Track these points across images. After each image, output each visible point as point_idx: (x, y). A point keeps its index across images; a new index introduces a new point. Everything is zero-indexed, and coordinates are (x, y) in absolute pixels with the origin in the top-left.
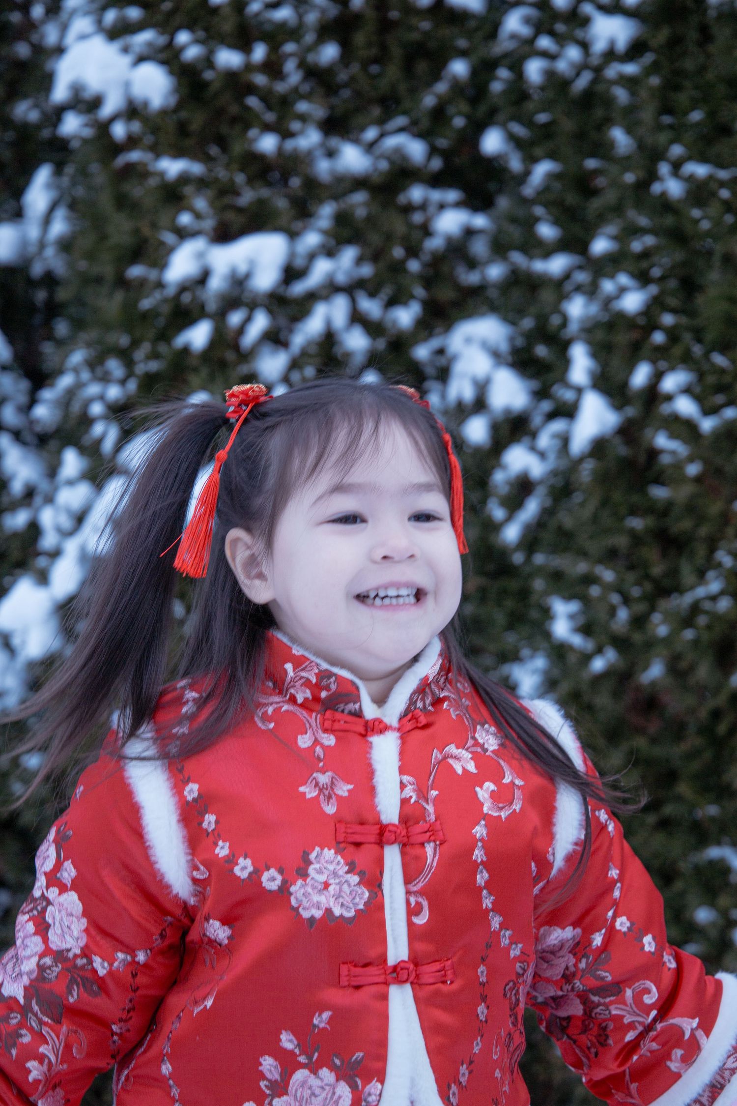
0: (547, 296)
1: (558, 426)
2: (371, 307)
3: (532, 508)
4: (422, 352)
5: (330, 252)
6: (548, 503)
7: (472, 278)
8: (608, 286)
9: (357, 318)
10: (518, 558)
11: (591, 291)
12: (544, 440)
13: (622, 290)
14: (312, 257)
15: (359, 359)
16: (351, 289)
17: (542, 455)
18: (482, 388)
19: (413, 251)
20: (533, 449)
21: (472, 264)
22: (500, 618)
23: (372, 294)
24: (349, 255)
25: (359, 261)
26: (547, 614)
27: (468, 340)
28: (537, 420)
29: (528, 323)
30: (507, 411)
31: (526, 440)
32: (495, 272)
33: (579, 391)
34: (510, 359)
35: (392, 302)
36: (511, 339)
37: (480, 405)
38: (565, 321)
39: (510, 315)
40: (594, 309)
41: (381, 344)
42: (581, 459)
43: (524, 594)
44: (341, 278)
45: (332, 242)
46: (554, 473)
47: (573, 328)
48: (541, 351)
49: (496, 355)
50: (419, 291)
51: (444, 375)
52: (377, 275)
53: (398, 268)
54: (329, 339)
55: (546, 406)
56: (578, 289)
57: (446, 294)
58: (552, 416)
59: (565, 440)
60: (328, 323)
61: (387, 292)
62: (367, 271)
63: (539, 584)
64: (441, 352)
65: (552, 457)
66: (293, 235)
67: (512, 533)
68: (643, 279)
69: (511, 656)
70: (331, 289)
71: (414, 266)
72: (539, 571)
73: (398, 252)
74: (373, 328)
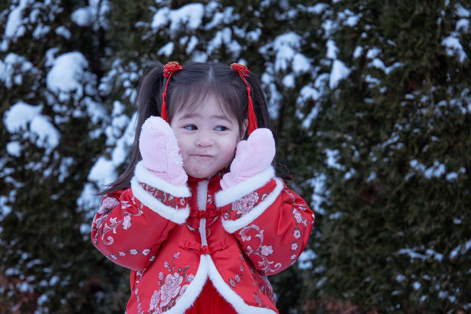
0: (315, 22)
1: (324, 76)
2: (240, 32)
3: (315, 112)
4: (263, 50)
5: (221, 11)
6: (321, 109)
7: (283, 17)
8: (341, 15)
9: (234, 37)
10: (310, 134)
11: (334, 18)
12: (318, 83)
13: (347, 16)
14: (214, 12)
15: (236, 55)
16: (231, 26)
17: (318, 90)
18: (290, 63)
19: (256, 8)
20: (313, 87)
21: (282, 11)
22: (304, 160)
23: (240, 27)
24: (229, 11)
25: (234, 13)
26: (325, 156)
27: (282, 44)
28: (314, 75)
29: (307, 34)
30: (301, 71)
31: (310, 84)
32: (292, 14)
33: (332, 60)
34: (300, 50)
35: (248, 30)
36: (301, 42)
37: (290, 70)
38: (324, 31)
39: (299, 31)
40: (335, 25)
41: (245, 48)
42: (335, 89)
43: (313, 149)
44: (227, 21)
45: (221, 6)
46: (323, 97)
47: (327, 34)
48: (314, 45)
49: (295, 49)
50: (260, 24)
51: (273, 59)
52: (241, 18)
53: (250, 15)
54: (223, 46)
55: (318, 69)
56: (328, 18)
57: (271, 25)
58: (320, 73)
59: (327, 82)
60: (223, 40)
61: (246, 25)
62: (237, 17)
63: (320, 144)
64: (271, 49)
65: (322, 89)
66: (205, 4)
67: (307, 123)
68: (356, 11)
69: (312, 176)
70: (223, 26)
71: (257, 13)
72: (320, 138)
73: (250, 8)
74: (241, 41)
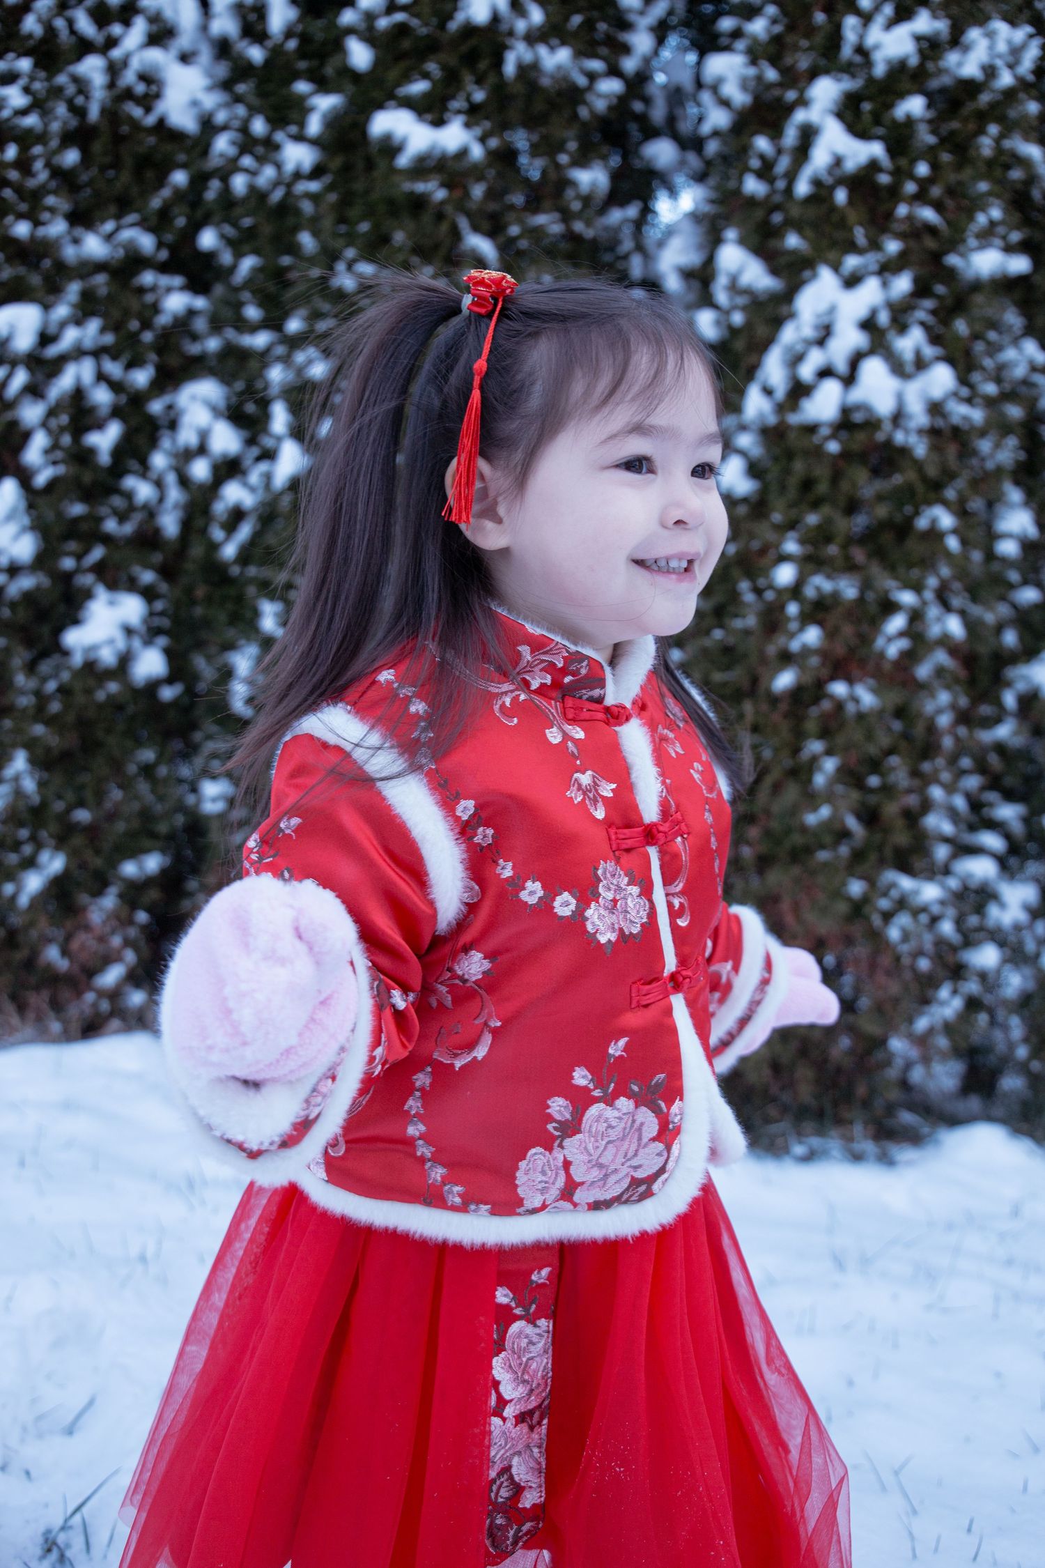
0: (253, 364)
1: (263, 467)
2: (113, 369)
3: (245, 531)
4: (156, 407)
5: (79, 322)
6: (258, 527)
7: (194, 349)
8: (300, 357)
9: (101, 377)
10: (235, 570)
11: (286, 360)
12: (254, 477)
13: (310, 362)
14: (63, 325)
15: (104, 411)
16: (97, 353)
17: (252, 489)
18: (204, 435)
19: (147, 324)
20: (245, 485)
21: (195, 337)
22: (222, 617)
23: (115, 358)
24: (93, 326)
25: (103, 330)
26: (256, 614)
27: (194, 398)
28: (248, 461)
29: (240, 385)
30: (225, 456)
31: (240, 476)
32: (213, 344)
33: (279, 439)
34: (226, 413)
35: (130, 365)
36: (228, 399)
37: (202, 450)
38: (267, 386)
39: (225, 378)
40: (290, 376)
41: (123, 399)
42: (282, 493)
43: (240, 599)
44: (88, 343)
45: (80, 314)
46: (263, 504)
47: (274, 390)
48: (250, 408)
49: (216, 412)
50: (153, 357)
51: (173, 425)
52: (117, 344)
53: (134, 338)
54: (78, 394)
55: (255, 451)
56: (279, 359)
57: (173, 361)
58: (259, 459)
59: (268, 477)
60: (78, 379)
61: (126, 357)
62: (109, 339)
63: (251, 590)
64: (170, 407)
65: (260, 492)
66: (47, 307)
67: (229, 551)
68: (327, 353)
69: (230, 646)
70: (78, 353)
71: (148, 337)
72: (252, 581)
73: (134, 325)
74: (116, 386)
